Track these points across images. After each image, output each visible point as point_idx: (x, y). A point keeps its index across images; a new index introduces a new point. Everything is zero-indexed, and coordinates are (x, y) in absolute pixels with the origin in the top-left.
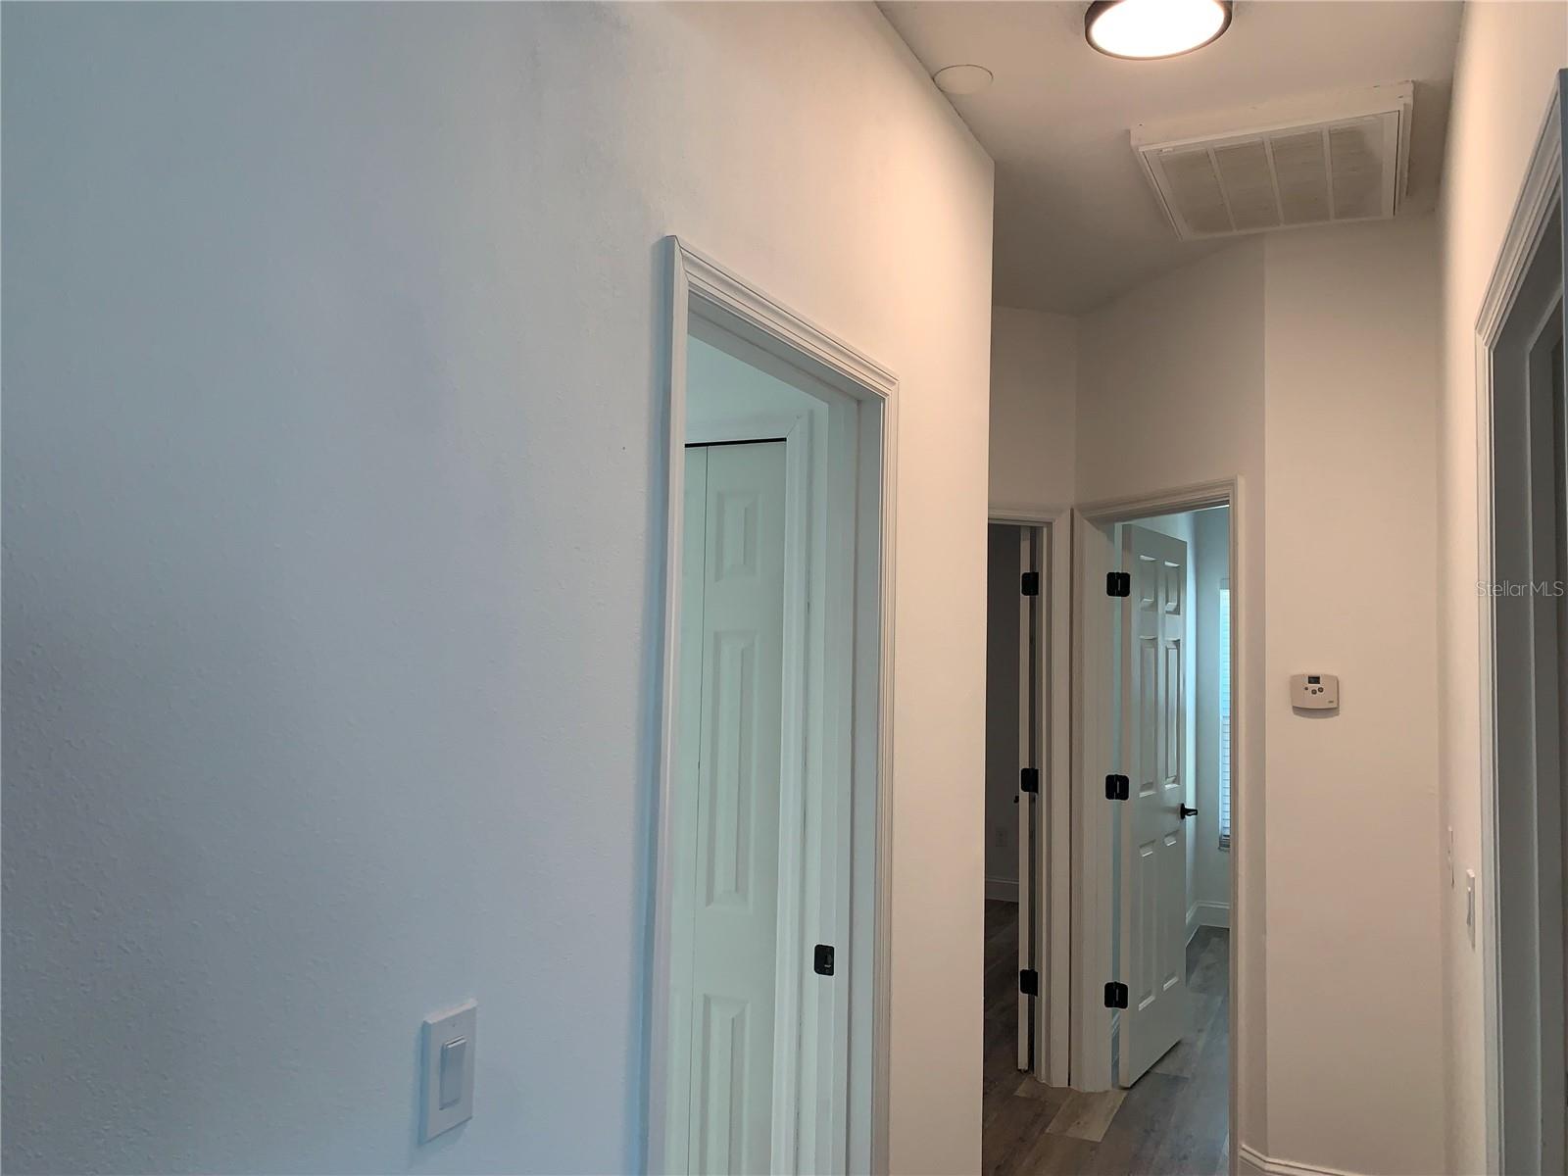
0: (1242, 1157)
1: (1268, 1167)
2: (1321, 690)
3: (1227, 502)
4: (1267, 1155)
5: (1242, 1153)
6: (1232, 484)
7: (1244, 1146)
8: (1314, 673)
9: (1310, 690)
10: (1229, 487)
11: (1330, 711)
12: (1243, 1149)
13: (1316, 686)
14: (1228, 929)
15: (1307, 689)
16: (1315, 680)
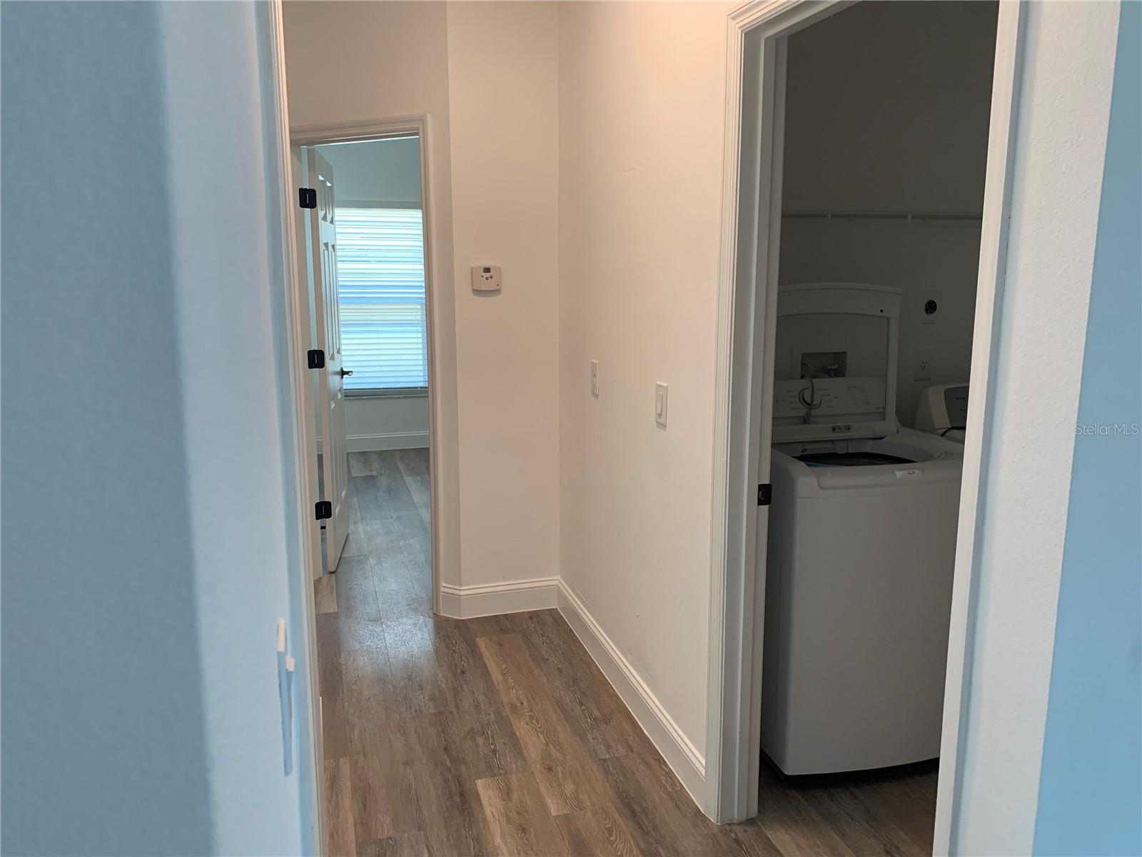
0: (443, 592)
1: (463, 593)
2: (491, 277)
3: (417, 134)
4: (461, 586)
5: (443, 589)
6: (422, 120)
7: (444, 585)
8: (487, 265)
9: (484, 278)
10: (420, 122)
11: (496, 292)
12: (444, 587)
13: (488, 275)
14: (429, 449)
15: (482, 277)
16: (487, 270)
